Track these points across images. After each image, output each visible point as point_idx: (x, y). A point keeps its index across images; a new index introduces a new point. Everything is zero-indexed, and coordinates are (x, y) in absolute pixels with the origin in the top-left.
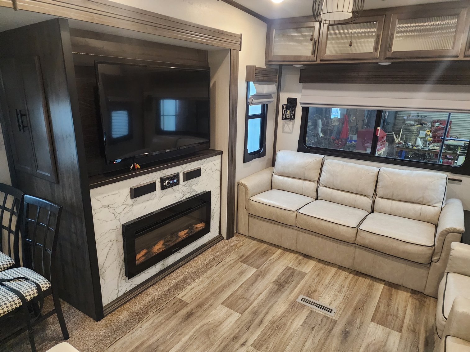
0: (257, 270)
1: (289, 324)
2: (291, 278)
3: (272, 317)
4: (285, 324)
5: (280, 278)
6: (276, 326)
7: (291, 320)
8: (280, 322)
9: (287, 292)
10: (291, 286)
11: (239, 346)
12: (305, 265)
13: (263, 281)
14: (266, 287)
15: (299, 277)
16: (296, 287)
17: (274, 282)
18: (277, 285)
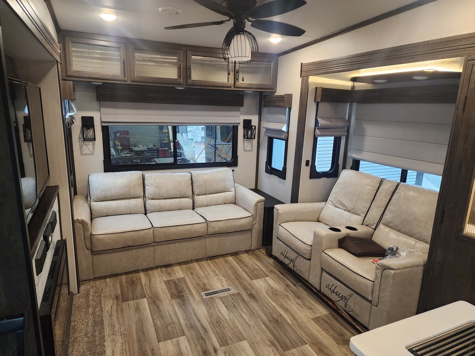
0: (147, 299)
1: (220, 315)
2: (179, 287)
3: (206, 320)
4: (218, 317)
5: (172, 292)
6: (216, 323)
7: (218, 312)
8: (214, 318)
9: (190, 298)
10: (186, 292)
11: (214, 355)
12: (174, 272)
13: (164, 303)
14: (172, 305)
15: (182, 283)
16: (190, 290)
17: (171, 298)
18: (177, 298)
